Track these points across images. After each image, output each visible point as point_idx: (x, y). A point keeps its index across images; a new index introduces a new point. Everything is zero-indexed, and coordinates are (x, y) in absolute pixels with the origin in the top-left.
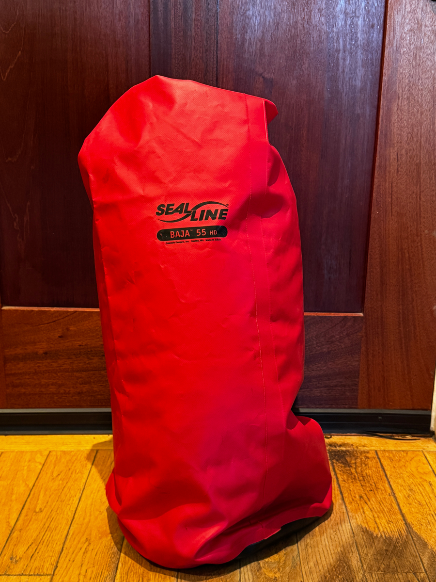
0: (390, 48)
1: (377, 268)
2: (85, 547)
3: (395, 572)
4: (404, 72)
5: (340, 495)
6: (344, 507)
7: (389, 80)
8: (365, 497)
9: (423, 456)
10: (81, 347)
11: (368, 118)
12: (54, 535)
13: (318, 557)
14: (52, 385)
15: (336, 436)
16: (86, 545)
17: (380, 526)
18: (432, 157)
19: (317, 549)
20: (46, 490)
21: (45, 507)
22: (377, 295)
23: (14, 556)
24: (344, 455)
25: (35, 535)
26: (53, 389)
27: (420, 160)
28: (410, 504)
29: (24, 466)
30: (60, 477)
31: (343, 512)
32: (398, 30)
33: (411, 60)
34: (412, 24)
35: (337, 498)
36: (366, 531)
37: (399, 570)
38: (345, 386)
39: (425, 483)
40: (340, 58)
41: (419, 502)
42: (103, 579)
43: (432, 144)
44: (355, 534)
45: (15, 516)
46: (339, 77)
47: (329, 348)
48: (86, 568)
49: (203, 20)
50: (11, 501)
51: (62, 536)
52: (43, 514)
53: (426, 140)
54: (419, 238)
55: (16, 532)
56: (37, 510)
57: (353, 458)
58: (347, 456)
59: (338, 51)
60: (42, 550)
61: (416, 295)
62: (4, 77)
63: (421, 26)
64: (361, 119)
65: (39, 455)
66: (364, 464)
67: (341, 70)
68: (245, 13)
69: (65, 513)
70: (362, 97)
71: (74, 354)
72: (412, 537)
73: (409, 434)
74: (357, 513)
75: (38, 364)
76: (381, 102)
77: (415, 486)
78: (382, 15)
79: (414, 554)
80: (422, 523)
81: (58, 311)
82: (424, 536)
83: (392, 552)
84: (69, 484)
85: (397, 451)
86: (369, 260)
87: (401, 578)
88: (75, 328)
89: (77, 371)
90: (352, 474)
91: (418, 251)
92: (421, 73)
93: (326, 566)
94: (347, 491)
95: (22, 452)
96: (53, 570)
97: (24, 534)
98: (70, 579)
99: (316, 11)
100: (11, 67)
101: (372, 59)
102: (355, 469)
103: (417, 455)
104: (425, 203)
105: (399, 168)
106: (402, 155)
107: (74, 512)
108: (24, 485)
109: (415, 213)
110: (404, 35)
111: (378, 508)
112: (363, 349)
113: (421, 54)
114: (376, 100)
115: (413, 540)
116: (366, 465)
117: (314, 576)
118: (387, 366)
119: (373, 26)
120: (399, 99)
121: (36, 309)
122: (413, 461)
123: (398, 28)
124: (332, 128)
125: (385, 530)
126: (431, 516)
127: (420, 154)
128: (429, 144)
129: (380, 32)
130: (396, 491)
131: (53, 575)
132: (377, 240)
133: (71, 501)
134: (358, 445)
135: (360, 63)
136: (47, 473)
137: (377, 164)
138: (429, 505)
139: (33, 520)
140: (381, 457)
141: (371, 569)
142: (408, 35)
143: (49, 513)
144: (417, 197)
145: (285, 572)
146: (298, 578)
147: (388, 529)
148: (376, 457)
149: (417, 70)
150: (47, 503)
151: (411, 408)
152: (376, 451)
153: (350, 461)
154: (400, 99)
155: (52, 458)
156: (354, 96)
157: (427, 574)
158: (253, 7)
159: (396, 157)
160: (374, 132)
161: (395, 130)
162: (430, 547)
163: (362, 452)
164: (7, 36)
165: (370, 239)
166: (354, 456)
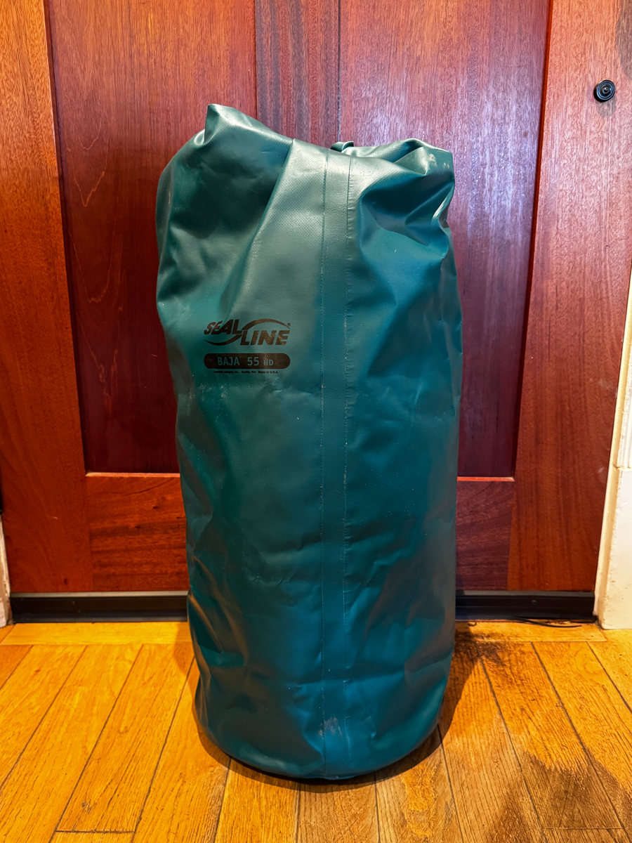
0: (548, 160)
1: (531, 424)
2: (178, 788)
3: (582, 828)
4: (564, 188)
5: (496, 707)
6: (503, 725)
7: (546, 199)
8: (527, 709)
9: (588, 648)
10: (180, 520)
11: (520, 244)
12: (140, 766)
13: (479, 804)
14: (146, 564)
15: (481, 623)
16: (179, 785)
17: (552, 754)
18: (598, 291)
19: (476, 791)
20: (134, 701)
21: (131, 725)
22: (531, 456)
23: (88, 801)
24: (494, 650)
25: (116, 768)
26: (147, 569)
27: (584, 294)
28: (585, 719)
29: (110, 666)
30: (152, 682)
31: (503, 733)
32: (558, 138)
33: (573, 174)
34: (575, 131)
35: (493, 711)
36: (535, 762)
37: (587, 825)
38: (491, 564)
39: (597, 688)
40: (486, 174)
41: (595, 716)
42: (200, 840)
43: (598, 275)
44: (522, 765)
45: (93, 738)
46: (486, 195)
47: (472, 519)
48: (179, 821)
49: (322, 129)
50: (91, 715)
51: (149, 769)
52: (129, 735)
53: (592, 270)
54: (582, 388)
55: (93, 762)
56: (122, 729)
57: (506, 654)
58: (498, 651)
59: (484, 165)
60: (123, 791)
61: (578, 456)
62: (85, 203)
63: (585, 133)
64: (512, 246)
65: (129, 650)
66: (520, 661)
67: (487, 187)
68: (371, 121)
69: (156, 735)
70: (513, 220)
71: (172, 528)
72: (595, 770)
73: (568, 619)
74: (520, 734)
75: (129, 540)
76: (537, 225)
77: (586, 692)
78: (537, 122)
79: (603, 798)
80: (605, 749)
81: (152, 478)
82: (610, 768)
83: (574, 795)
84: (163, 692)
85: (557, 642)
86: (521, 414)
87: (592, 839)
88: (173, 498)
89: (175, 548)
90: (507, 676)
91: (581, 404)
92: (584, 190)
93: (490, 818)
94: (505, 701)
95: (110, 646)
96: (135, 824)
97: (102, 767)
98: (156, 839)
99: (458, 117)
100: (94, 190)
101: (524, 174)
102: (510, 668)
103: (582, 648)
104: (589, 347)
105: (559, 304)
106: (562, 288)
107: (166, 733)
108: (108, 692)
109: (578, 358)
110: (565, 144)
111: (546, 726)
112: (514, 519)
113: (586, 167)
114: (530, 223)
115: (597, 775)
116: (522, 663)
117: (477, 835)
118: (542, 541)
119: (525, 135)
120: (558, 221)
121: (126, 475)
122: (577, 655)
123: (557, 136)
124: (476, 257)
125: (560, 760)
126: (614, 737)
127: (584, 286)
128: (594, 275)
129: (534, 141)
130: (565, 700)
131: (135, 832)
132: (531, 391)
133: (164, 716)
134: (509, 635)
135: (511, 178)
136: (137, 676)
137: (532, 300)
138: (608, 720)
139: (115, 744)
140: (539, 652)
141: (550, 823)
142: (569, 144)
143: (136, 734)
144: (580, 339)
145: (437, 829)
146: (456, 838)
147: (563, 758)
148: (534, 651)
149: (580, 187)
150: (135, 719)
151: (571, 589)
152: (532, 643)
153: (503, 658)
154: (560, 221)
155: (145, 655)
156: (504, 218)
157: (625, 830)
158: (381, 114)
159: (555, 291)
160: (528, 262)
161: (554, 259)
162: (621, 787)
163: (515, 644)
164: (88, 154)
165: (523, 390)
166: (506, 650)
